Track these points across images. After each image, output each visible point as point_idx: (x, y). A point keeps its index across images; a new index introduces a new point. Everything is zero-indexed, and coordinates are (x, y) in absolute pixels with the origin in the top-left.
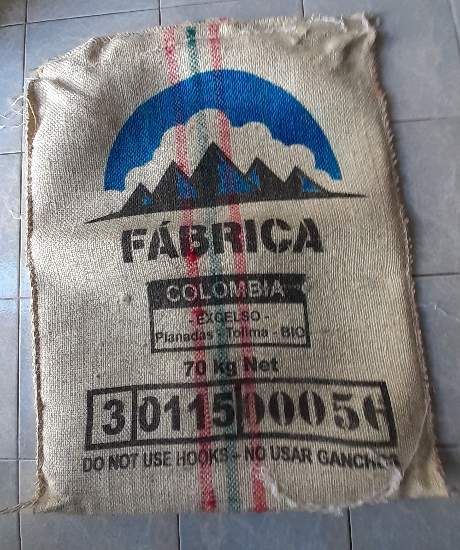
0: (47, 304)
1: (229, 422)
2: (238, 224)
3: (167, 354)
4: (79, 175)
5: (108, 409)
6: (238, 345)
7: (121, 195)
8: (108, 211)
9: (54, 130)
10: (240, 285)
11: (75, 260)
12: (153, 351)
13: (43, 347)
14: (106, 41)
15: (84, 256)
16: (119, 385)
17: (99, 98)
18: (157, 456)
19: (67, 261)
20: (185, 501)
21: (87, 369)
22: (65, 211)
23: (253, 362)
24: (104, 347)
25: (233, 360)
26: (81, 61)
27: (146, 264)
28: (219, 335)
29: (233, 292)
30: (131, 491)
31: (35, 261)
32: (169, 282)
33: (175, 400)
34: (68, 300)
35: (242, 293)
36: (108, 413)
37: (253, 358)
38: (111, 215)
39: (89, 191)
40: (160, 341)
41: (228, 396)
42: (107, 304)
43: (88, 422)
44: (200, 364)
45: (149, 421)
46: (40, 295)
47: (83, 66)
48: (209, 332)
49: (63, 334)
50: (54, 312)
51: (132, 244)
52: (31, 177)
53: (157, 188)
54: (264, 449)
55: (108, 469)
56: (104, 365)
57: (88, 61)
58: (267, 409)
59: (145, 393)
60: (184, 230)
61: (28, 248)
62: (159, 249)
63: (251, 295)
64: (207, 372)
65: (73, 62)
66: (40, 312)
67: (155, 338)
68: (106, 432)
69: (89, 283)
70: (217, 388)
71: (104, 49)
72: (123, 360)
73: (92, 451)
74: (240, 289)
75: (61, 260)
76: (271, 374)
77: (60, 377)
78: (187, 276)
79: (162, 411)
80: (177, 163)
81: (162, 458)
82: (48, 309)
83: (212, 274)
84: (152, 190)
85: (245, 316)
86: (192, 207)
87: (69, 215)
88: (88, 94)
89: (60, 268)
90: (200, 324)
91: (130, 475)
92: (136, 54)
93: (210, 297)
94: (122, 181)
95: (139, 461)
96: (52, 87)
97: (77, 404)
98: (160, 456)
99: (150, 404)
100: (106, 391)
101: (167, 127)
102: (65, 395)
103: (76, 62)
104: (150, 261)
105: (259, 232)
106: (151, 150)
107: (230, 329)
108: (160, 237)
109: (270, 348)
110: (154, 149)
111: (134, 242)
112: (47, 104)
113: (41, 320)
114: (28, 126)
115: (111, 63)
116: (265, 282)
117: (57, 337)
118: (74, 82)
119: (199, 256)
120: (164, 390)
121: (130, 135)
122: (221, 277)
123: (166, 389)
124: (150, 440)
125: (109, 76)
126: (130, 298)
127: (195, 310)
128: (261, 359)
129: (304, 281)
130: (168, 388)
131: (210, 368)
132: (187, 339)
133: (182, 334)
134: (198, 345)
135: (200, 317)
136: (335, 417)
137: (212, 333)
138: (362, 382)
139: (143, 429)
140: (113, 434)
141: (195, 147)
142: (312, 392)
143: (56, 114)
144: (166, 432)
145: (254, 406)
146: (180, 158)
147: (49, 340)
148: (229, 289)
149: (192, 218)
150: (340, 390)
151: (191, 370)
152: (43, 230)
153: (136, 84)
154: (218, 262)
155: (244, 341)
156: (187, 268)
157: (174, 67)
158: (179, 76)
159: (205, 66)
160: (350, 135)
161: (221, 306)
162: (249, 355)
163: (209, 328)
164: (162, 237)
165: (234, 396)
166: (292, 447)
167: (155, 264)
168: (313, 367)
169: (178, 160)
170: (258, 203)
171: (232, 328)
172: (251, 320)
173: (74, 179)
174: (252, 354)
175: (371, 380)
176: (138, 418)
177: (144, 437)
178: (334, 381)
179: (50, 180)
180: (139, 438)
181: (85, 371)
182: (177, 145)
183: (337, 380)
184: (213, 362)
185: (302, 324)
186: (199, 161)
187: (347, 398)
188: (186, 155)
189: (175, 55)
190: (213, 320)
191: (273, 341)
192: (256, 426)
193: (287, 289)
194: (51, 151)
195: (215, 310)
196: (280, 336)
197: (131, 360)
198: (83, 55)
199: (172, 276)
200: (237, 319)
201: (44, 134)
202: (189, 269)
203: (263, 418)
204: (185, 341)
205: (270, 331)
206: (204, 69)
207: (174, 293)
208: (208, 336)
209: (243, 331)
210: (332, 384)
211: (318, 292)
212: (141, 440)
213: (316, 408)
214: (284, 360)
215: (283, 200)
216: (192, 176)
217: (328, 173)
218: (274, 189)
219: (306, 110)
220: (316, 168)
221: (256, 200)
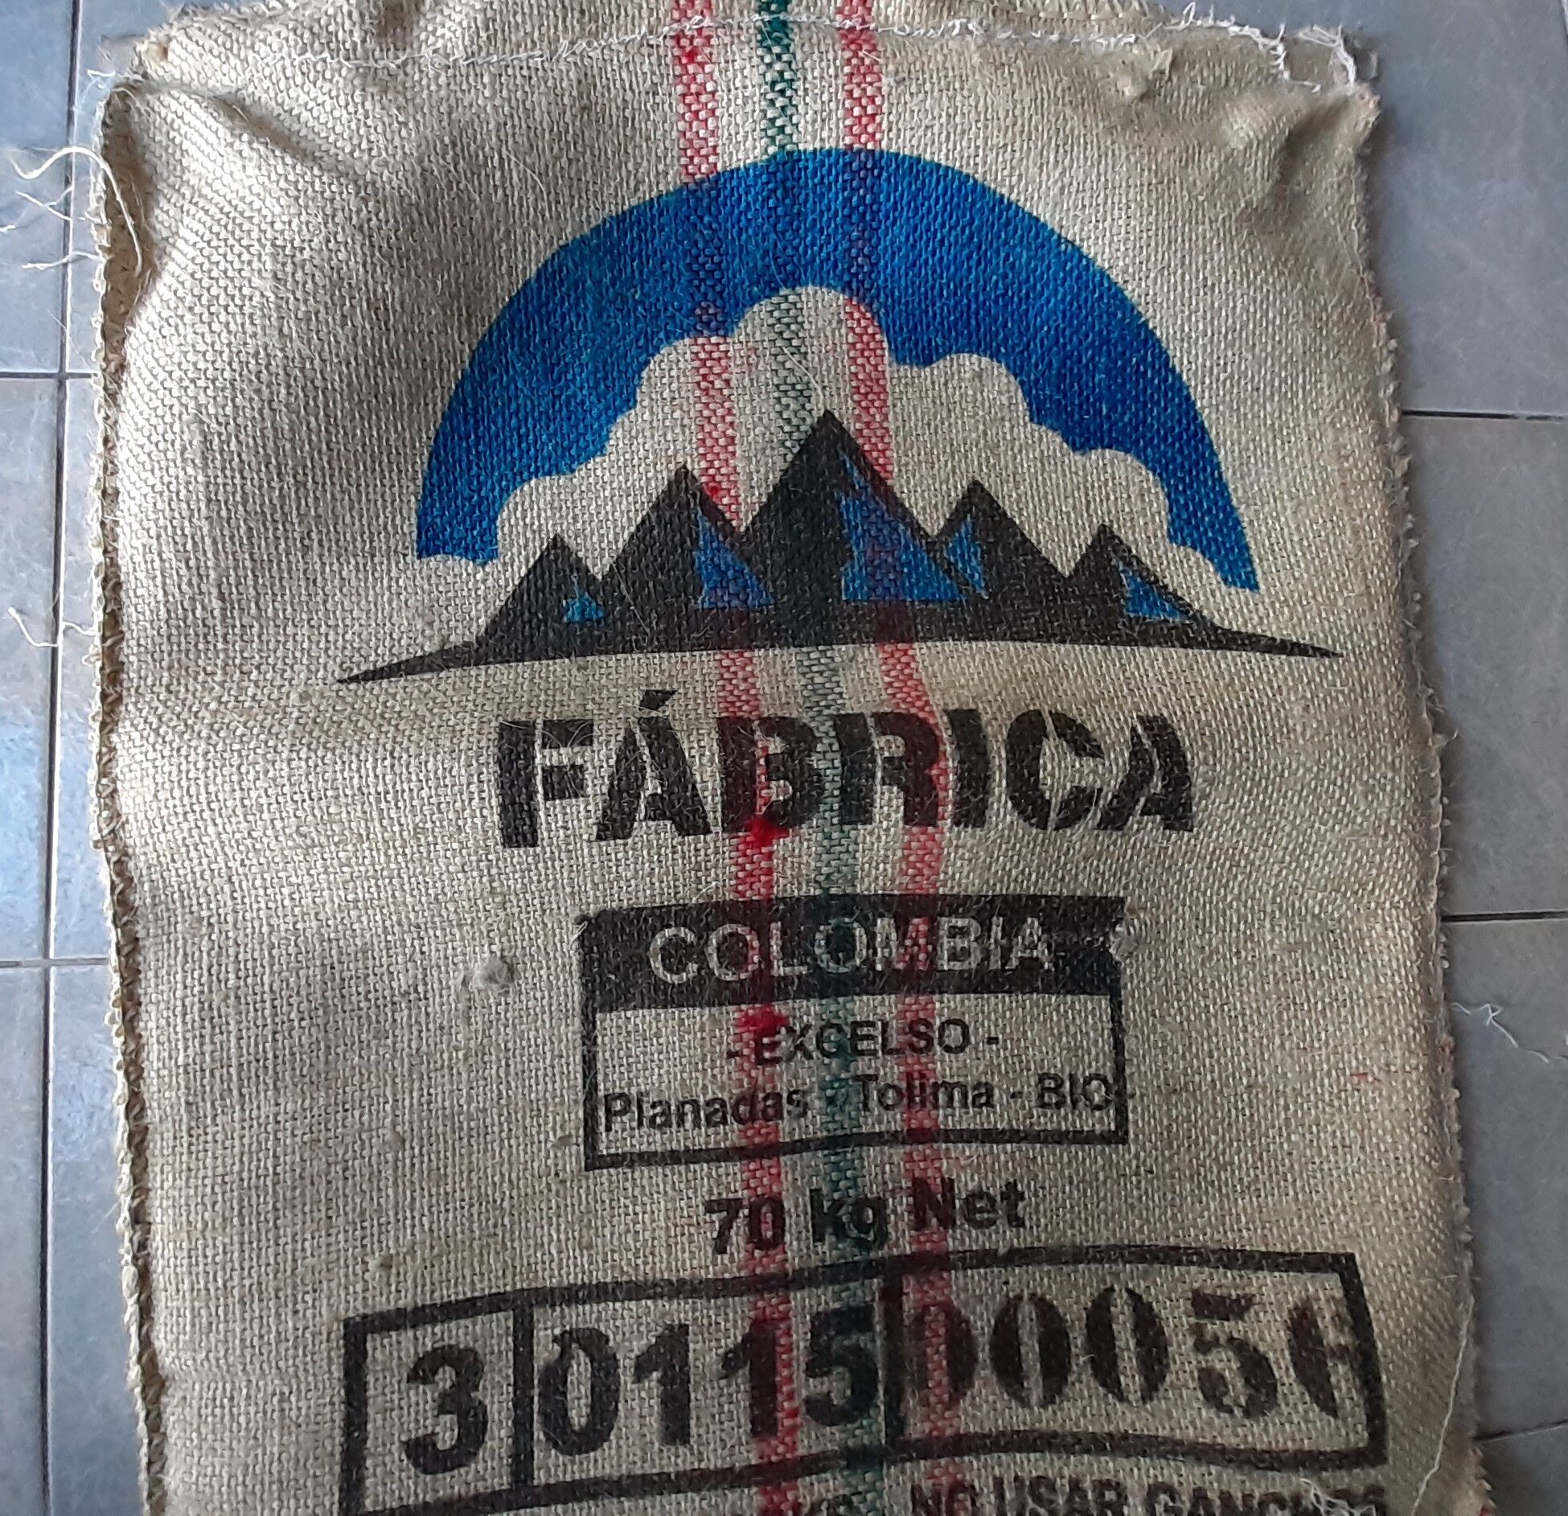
0: (179, 994)
1: (858, 1406)
2: (925, 721)
3: (643, 1174)
5: (425, 1381)
6: (894, 1138)
7: (479, 577)
8: (431, 638)
9: (226, 308)
10: (910, 929)
12: (594, 1161)
13: (161, 1160)
15: (345, 817)
16: (464, 1292)
19: (270, 831)
21: (338, 1238)
22: (255, 631)
23: (943, 1195)
24: (409, 1155)
25: (875, 1191)
26: (340, 36)
27: (588, 852)
28: (831, 1101)
29: (887, 953)
31: (132, 827)
32: (662, 916)
33: (674, 1339)
35: (914, 958)
36: (425, 1397)
37: (943, 1180)
38: (442, 652)
40: (617, 1124)
41: (856, 1318)
43: (347, 1433)
44: (764, 1209)
45: (579, 1416)
46: (149, 956)
47: (348, 59)
48: (796, 1092)
49: (243, 1110)
50: (207, 1023)
51: (539, 778)
52: (119, 485)
53: (620, 561)
54: (973, 1491)
56: (408, 1222)
57: (371, 44)
58: (984, 1355)
59: (563, 1317)
60: (735, 737)
61: (103, 774)
62: (642, 802)
63: (944, 964)
64: (787, 1238)
65: (307, 35)
66: (152, 1025)
67: (602, 1114)
68: (416, 1465)
69: (353, 913)
70: (820, 1292)
72: (481, 1198)
74: (908, 942)
76: (1002, 1238)
78: (730, 896)
79: (626, 1378)
80: (696, 473)
82: (185, 1014)
83: (818, 892)
84: (599, 568)
85: (919, 1035)
87: (272, 646)
90: (766, 1063)
92: (564, 43)
93: (804, 970)
96: (215, 125)
97: (306, 1370)
99: (582, 1354)
100: (415, 1317)
103: (319, 36)
104: (603, 843)
107: (866, 1079)
108: (645, 755)
109: (997, 1149)
110: (611, 413)
111: (548, 772)
114: (108, 274)
116: (993, 919)
118: (306, 116)
119: (783, 832)
120: (633, 1305)
122: (848, 904)
123: (639, 1300)
124: (581, 1482)
126: (511, 969)
127: (751, 1012)
128: (970, 1187)
129: (1119, 921)
130: (649, 1298)
131: (797, 1219)
132: (717, 1118)
133: (701, 1099)
134: (757, 1140)
135: (765, 1040)
136: (1201, 1370)
137: (805, 1093)
138: (1282, 1254)
139: (556, 1446)
140: (445, 1470)
141: (765, 421)
142: (1128, 1291)
143: (231, 241)
144: (639, 1453)
145: (942, 1348)
146: (710, 457)
147: (184, 1134)
148: (871, 945)
149: (754, 685)
150: (1215, 1281)
151: (732, 1232)
152: (165, 703)
153: (557, 158)
154: (848, 851)
155: (914, 1124)
156: (733, 869)
157: (702, 115)
158: (719, 150)
159: (818, 125)
160: (1286, 439)
161: (841, 1000)
162: (930, 1173)
163: (796, 1077)
164: (653, 757)
165: (877, 1318)
166: (1062, 1477)
167: (620, 855)
168: (1132, 1206)
169: (703, 464)
170: (981, 644)
171: (875, 1077)
172: (938, 1048)
173: (298, 509)
174: (939, 1169)
175: (1310, 1250)
176: (536, 1407)
177: (560, 1474)
178: (1197, 1252)
179: (203, 506)
180: (540, 1478)
181: (333, 1248)
182: (699, 406)
183: (1206, 1247)
184: (807, 1199)
185: (1104, 1065)
186: (778, 475)
187: (1237, 1308)
188: (730, 448)
189: (708, 68)
190: (812, 1048)
191: (1010, 1121)
192: (947, 1414)
193: (1061, 946)
194: (210, 392)
195: (819, 1016)
196: (1033, 1104)
197: (511, 1197)
198: (350, 14)
199: (676, 893)
200: (893, 1045)
201: (182, 317)
202: (741, 875)
203: (971, 1385)
204: (709, 1123)
205: (1000, 1089)
206: (814, 139)
207: (676, 954)
208: (791, 1108)
209: (910, 1087)
210: (1192, 1263)
211: (1157, 959)
212: (548, 1486)
213: (1139, 1344)
214: (1043, 1188)
215: (1063, 642)
216: (747, 529)
217: (1211, 559)
218: (1031, 598)
219: (1153, 334)
220: (1172, 539)
221: (975, 633)
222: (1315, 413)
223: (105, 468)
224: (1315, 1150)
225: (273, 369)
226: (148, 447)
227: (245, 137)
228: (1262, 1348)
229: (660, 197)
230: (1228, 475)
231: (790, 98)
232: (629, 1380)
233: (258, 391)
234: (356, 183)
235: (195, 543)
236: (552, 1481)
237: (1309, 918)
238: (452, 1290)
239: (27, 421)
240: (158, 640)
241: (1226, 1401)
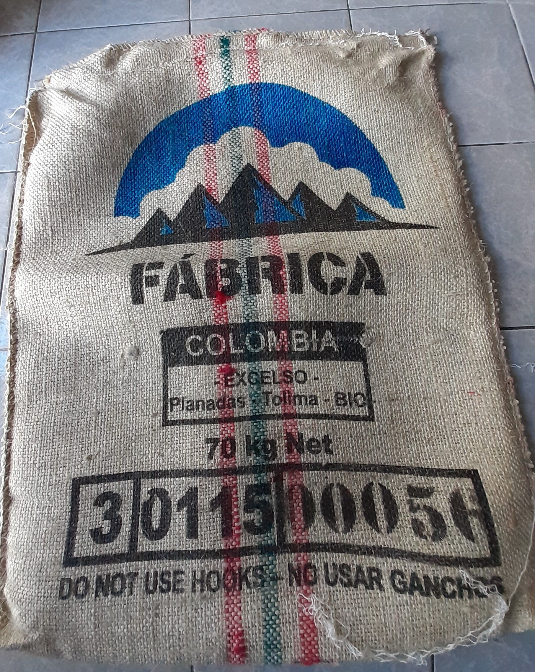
0: (28, 358)
1: (265, 527)
2: (279, 257)
3: (184, 428)
4: (83, 197)
5: (100, 506)
6: (279, 417)
7: (134, 222)
8: (117, 241)
9: (57, 144)
10: (281, 335)
11: (69, 300)
12: (166, 423)
13: (17, 416)
14: (126, 48)
15: (81, 295)
16: (116, 471)
17: (114, 109)
18: (164, 577)
19: (59, 302)
20: (203, 646)
21: (74, 447)
22: (62, 241)
23: (299, 440)
24: (100, 417)
25: (271, 437)
26: (95, 68)
27: (161, 306)
28: (254, 401)
29: (272, 344)
30: (125, 630)
31: (18, 302)
32: (189, 331)
33: (192, 494)
34: (57, 353)
35: (283, 346)
36: (100, 511)
37: (299, 434)
38: (120, 245)
39: (94, 217)
40: (174, 409)
41: (264, 488)
42: (108, 358)
43: (70, 525)
44: (228, 443)
45: (156, 524)
46: (20, 346)
47: (97, 74)
48: (240, 398)
49: (46, 399)
50: (36, 368)
51: (144, 280)
52: (24, 198)
53: (179, 215)
54: (315, 567)
55: (94, 595)
56: (98, 443)
57: (103, 69)
58: (318, 508)
59: (152, 483)
60: (210, 264)
62: (178, 287)
63: (295, 349)
64: (236, 454)
65: (85, 70)
66: (19, 368)
67: (169, 405)
68: (94, 540)
69: (85, 330)
70: (249, 476)
71: (123, 57)
72: (124, 434)
73: (73, 569)
74: (280, 340)
75: (51, 300)
76: (323, 458)
77: (38, 459)
78: (214, 323)
79: (174, 509)
80: (204, 185)
81: (171, 580)
82: (29, 365)
83: (245, 321)
84: (172, 217)
85: (287, 376)
86: (222, 238)
87: (67, 245)
88: (100, 104)
89: (49, 311)
90: (229, 386)
91: (125, 606)
92: (160, 64)
93: (242, 351)
94: (136, 206)
95: (139, 584)
96: (58, 95)
97: (58, 497)
98: (169, 577)
99: (158, 499)
100: (99, 479)
101: (194, 145)
102: (42, 485)
103: (90, 69)
104: (166, 302)
105: (305, 267)
106: (173, 171)
107: (267, 393)
108: (180, 272)
109: (320, 421)
110: (177, 169)
111: (147, 278)
112: (51, 115)
113: (18, 379)
114: (26, 139)
115: (130, 72)
116: (313, 331)
117: (38, 403)
118: (85, 91)
119: (229, 297)
120: (177, 479)
121: (149, 154)
122: (256, 326)
123: (180, 477)
124: (155, 552)
125: (127, 86)
126: (138, 352)
127: (223, 367)
128: (309, 436)
129: (363, 332)
130: (183, 477)
131: (241, 448)
132: (211, 407)
133: (205, 400)
134: (226, 416)
135: (229, 378)
136: (412, 520)
137: (244, 398)
138: (446, 470)
139: (147, 535)
140: (104, 543)
141: (227, 168)
142: (380, 484)
143: (60, 125)
144: (178, 541)
145: (300, 504)
146: (208, 180)
147: (26, 407)
148: (266, 341)
149: (222, 251)
150: (417, 481)
151: (215, 451)
152: (32, 263)
153: (159, 95)
154: (254, 305)
155: (287, 411)
156: (213, 312)
157: (204, 79)
158: (210, 89)
159: (240, 77)
160: (412, 158)
161: (256, 363)
162: (293, 431)
163: (241, 392)
164: (182, 271)
165: (272, 489)
166: (353, 564)
167: (172, 307)
168: (379, 448)
169: (206, 182)
170: (304, 234)
171: (271, 393)
172: (295, 382)
173: (76, 202)
174: (297, 429)
175: (458, 468)
176: (140, 520)
177: (147, 548)
178: (408, 468)
179: (47, 202)
180: (140, 549)
181: (71, 451)
182: (205, 165)
183: (412, 467)
184: (245, 439)
185: (362, 389)
186: (231, 184)
187: (428, 493)
188: (215, 177)
189: (205, 66)
190: (246, 381)
191: (325, 411)
192: (303, 534)
193: (341, 342)
194: (51, 168)
195: (249, 369)
196: (334, 404)
197: (135, 436)
198: (98, 62)
199: (194, 322)
200: (278, 380)
201: (44, 148)
202: (216, 314)
203: (313, 521)
204: (208, 409)
205: (320, 398)
206: (239, 82)
207: (195, 345)
208: (239, 404)
209: (285, 397)
210: (406, 473)
211: (381, 347)
212: (142, 553)
213: (385, 507)
214: (340, 438)
215: (334, 231)
216: (222, 202)
217: (388, 201)
218: (322, 218)
219: (359, 128)
220: (373, 195)
221: (301, 231)
222: (422, 148)
223: (21, 194)
224: (456, 425)
225: (70, 160)
226: (33, 185)
227: (66, 97)
228: (438, 511)
229: (192, 105)
230: (392, 172)
231: (231, 71)
232: (175, 510)
233: (65, 167)
234: (96, 106)
235: (44, 214)
236: (144, 551)
237: (442, 330)
238: (112, 470)
239: (5, 185)
240: (32, 244)
241: (424, 533)
